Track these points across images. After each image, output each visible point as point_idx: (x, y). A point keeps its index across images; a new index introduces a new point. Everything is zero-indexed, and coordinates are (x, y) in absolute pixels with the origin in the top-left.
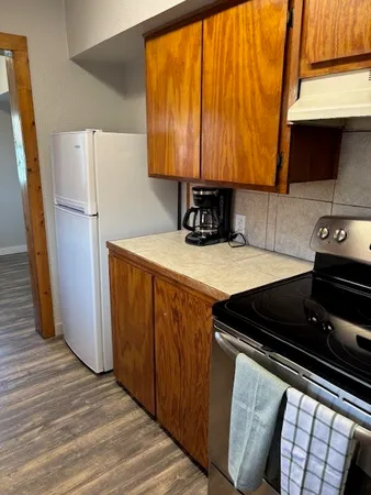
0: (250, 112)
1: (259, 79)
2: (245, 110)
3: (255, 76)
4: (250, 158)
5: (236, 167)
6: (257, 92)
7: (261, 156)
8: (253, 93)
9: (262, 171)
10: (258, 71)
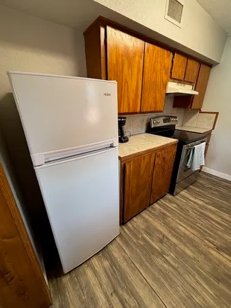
0: (159, 88)
2: (158, 86)
4: (158, 102)
6: (161, 81)
7: (161, 102)
10: (162, 75)
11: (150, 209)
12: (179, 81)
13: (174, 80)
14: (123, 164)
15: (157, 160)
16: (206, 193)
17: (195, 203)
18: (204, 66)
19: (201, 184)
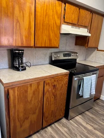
0: (53, 28)
1: (55, 21)
2: (51, 27)
3: (54, 19)
4: (52, 40)
5: (48, 42)
6: (54, 24)
7: (55, 40)
8: (53, 24)
9: (56, 44)
10: (55, 19)
11: (42, 132)
12: (73, 25)
13: (68, 23)
14: (6, 89)
15: (47, 87)
16: (97, 119)
17: (85, 128)
18: (97, 15)
19: (95, 110)
